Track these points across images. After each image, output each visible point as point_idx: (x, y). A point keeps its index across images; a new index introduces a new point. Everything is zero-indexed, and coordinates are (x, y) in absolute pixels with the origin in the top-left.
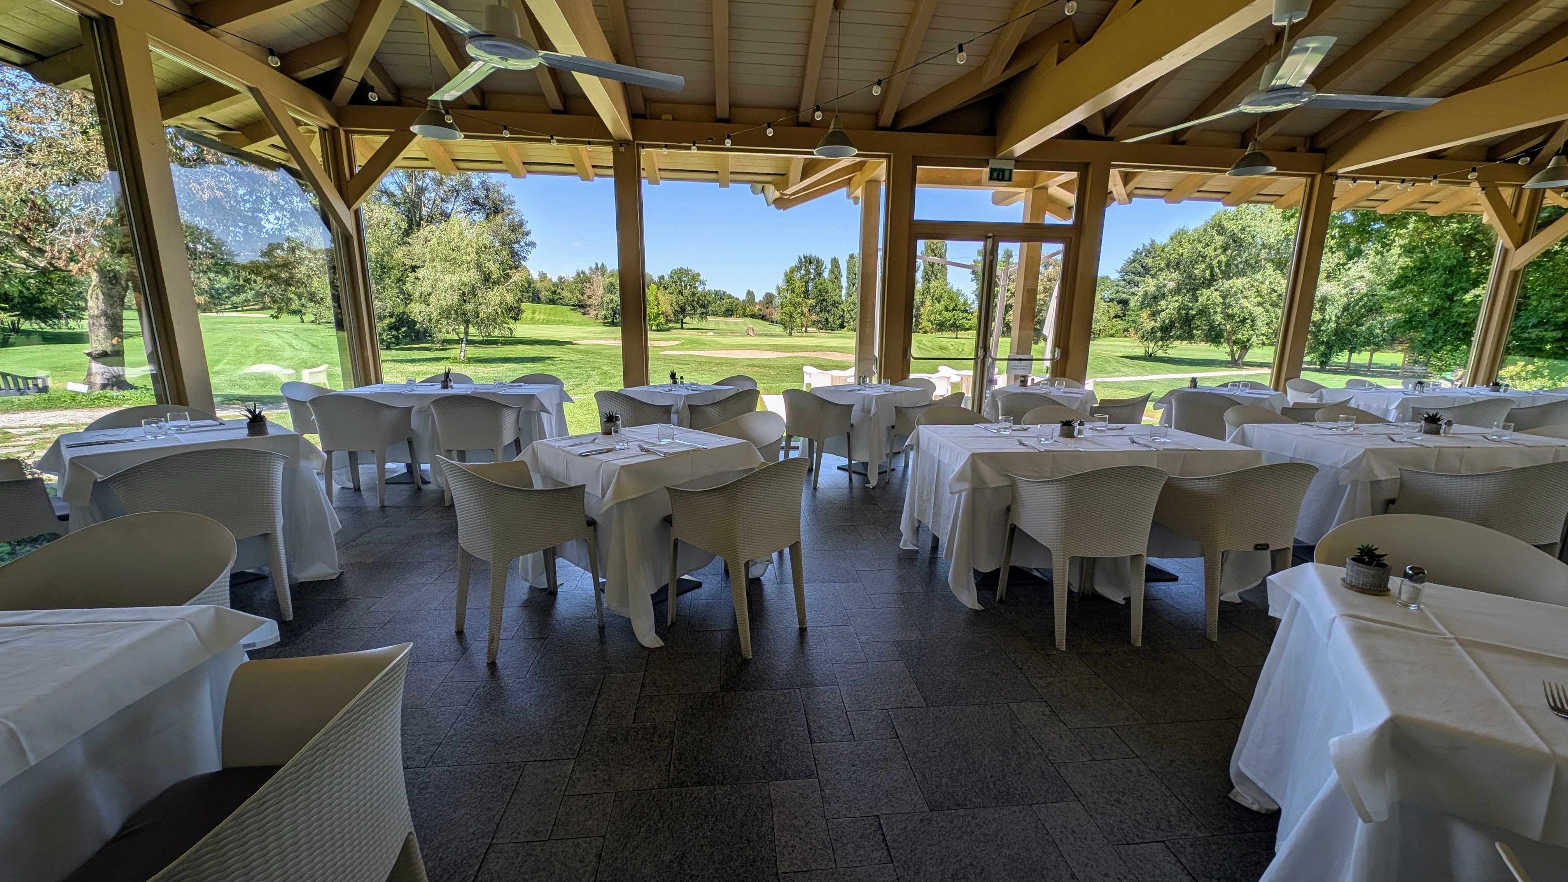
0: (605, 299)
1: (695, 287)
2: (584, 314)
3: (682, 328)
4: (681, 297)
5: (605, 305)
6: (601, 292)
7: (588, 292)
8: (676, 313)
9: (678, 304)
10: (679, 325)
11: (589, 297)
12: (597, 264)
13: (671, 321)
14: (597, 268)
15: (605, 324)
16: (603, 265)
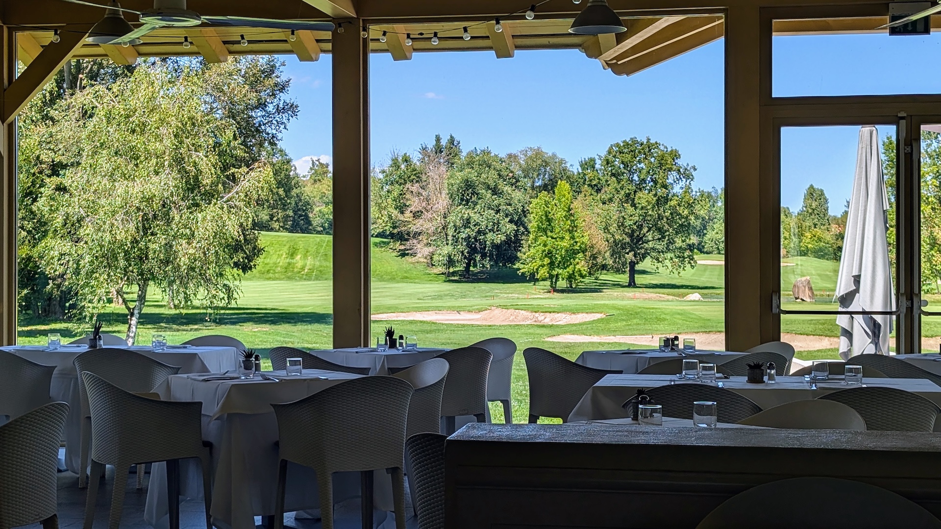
0: (451, 218)
1: (665, 186)
2: (403, 254)
3: (632, 284)
4: (630, 210)
5: (451, 232)
6: (442, 202)
7: (415, 204)
8: (617, 249)
9: (621, 226)
10: (624, 278)
11: (417, 215)
12: (438, 139)
13: (604, 267)
14: (439, 150)
15: (449, 277)
16: (452, 140)
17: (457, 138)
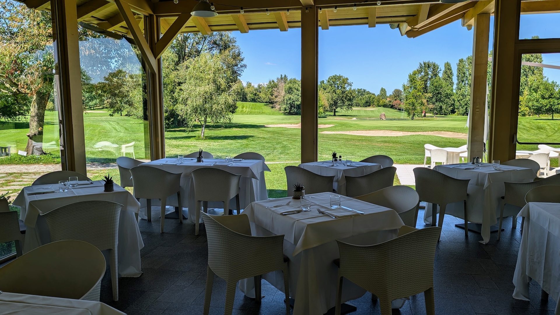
0: (286, 97)
1: (344, 88)
2: (272, 108)
3: (335, 115)
4: (335, 95)
5: (285, 101)
6: (283, 93)
7: (275, 94)
8: (331, 105)
9: (332, 99)
10: (332, 114)
11: (276, 97)
12: (281, 76)
13: (327, 111)
14: (282, 79)
15: (285, 114)
16: (285, 76)
17: (287, 75)
